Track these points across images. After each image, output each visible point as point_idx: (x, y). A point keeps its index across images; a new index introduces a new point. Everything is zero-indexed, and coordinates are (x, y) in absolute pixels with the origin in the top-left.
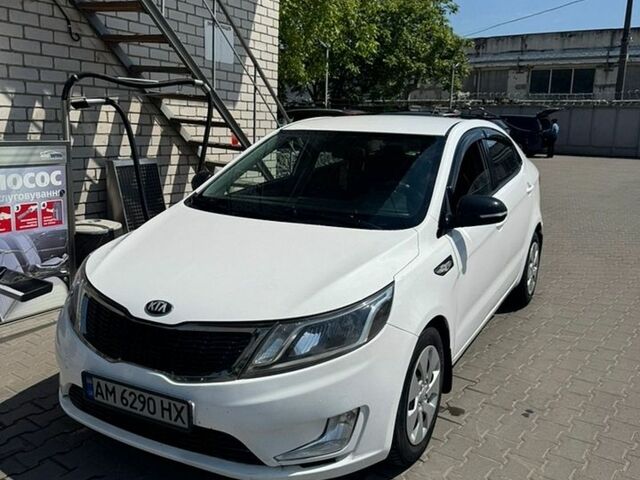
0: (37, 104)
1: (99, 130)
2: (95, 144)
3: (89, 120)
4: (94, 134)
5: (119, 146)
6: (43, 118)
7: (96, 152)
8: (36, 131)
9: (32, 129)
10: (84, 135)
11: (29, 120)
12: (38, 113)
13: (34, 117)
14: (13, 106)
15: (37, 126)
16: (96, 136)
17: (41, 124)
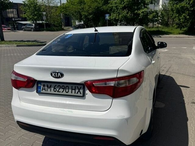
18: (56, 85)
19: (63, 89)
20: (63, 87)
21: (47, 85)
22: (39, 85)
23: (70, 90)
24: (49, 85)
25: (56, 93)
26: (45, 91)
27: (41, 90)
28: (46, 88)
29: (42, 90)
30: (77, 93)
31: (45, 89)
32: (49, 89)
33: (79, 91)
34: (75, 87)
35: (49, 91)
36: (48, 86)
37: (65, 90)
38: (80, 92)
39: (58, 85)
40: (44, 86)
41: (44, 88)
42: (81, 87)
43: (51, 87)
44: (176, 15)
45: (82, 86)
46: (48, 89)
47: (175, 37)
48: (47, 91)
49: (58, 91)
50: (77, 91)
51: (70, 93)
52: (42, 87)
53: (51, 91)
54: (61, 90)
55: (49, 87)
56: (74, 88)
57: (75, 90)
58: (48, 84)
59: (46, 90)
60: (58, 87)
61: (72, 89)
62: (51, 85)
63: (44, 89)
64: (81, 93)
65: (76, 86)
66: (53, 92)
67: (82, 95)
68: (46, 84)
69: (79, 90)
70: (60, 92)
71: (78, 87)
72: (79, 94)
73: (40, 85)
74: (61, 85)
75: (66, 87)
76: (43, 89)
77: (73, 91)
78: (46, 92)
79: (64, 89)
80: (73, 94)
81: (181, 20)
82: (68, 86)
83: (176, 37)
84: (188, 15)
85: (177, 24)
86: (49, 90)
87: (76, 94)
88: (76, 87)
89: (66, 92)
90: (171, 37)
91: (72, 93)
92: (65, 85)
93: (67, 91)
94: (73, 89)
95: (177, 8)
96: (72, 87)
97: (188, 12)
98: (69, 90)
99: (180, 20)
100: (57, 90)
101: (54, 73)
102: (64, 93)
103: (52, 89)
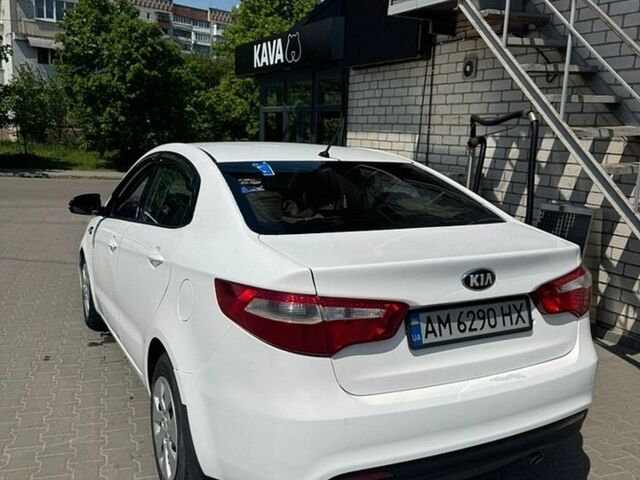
0: (514, 145)
1: (566, 172)
2: (560, 185)
3: (557, 161)
4: (561, 176)
5: (588, 192)
6: (516, 157)
7: (560, 193)
8: (510, 168)
9: (508, 166)
10: (551, 175)
11: (506, 159)
12: (514, 153)
13: (510, 156)
14: (497, 147)
15: (511, 164)
16: (562, 178)
17: (514, 162)
18: (461, 313)
19: (480, 319)
20: (481, 315)
21: (438, 317)
22: (414, 323)
23: (500, 319)
24: (443, 315)
25: (467, 334)
26: (436, 336)
27: (424, 336)
28: (436, 326)
29: (426, 337)
30: (516, 323)
31: (433, 331)
32: (445, 326)
33: (519, 316)
34: (509, 307)
35: (446, 336)
36: (440, 322)
37: (487, 320)
38: (522, 319)
39: (466, 310)
40: (429, 321)
41: (430, 329)
42: (522, 305)
43: (448, 320)
44: (86, 107)
45: (524, 301)
46: (442, 328)
47: (91, 178)
48: (441, 335)
49: (471, 330)
50: (515, 316)
51: (500, 328)
52: (423, 326)
53: (451, 332)
54: (478, 324)
55: (444, 321)
56: (506, 311)
57: (510, 314)
58: (439, 313)
59: (438, 333)
60: (468, 316)
61: (504, 315)
62: (448, 315)
63: (430, 332)
64: (524, 322)
65: (511, 303)
66: (457, 335)
67: (527, 325)
68: (433, 315)
69: (519, 312)
70: (475, 330)
71: (514, 306)
72: (521, 325)
73: (417, 323)
74: (475, 309)
75: (488, 312)
76: (427, 332)
77: (507, 318)
78: (439, 339)
79: (483, 318)
80: (509, 327)
81: (103, 126)
82: (491, 309)
83: (95, 177)
84: (123, 114)
85: (88, 137)
86: (445, 331)
87: (515, 327)
88: (512, 308)
89: (492, 327)
90: (79, 177)
91: (504, 324)
92: (485, 308)
93: (493, 323)
94: (507, 315)
95: (88, 89)
96: (502, 308)
97: (120, 102)
98: (497, 319)
99: (97, 125)
100: (468, 327)
101: (477, 276)
102: (487, 330)
103: (454, 325)
